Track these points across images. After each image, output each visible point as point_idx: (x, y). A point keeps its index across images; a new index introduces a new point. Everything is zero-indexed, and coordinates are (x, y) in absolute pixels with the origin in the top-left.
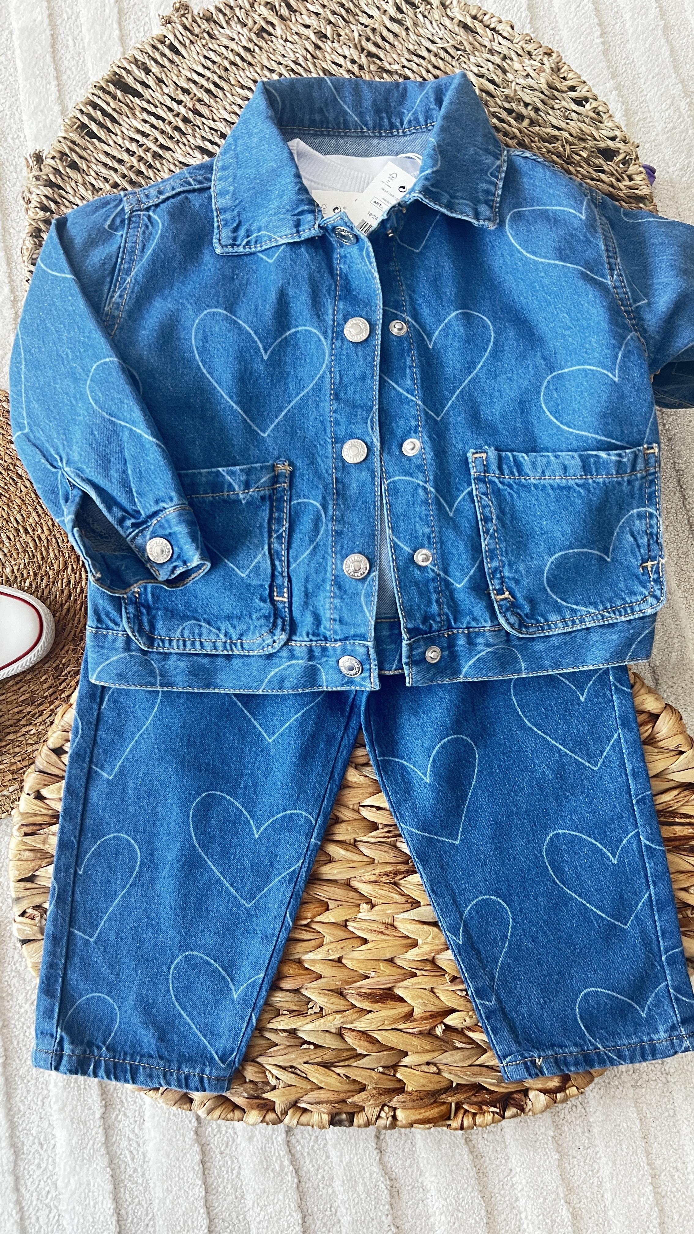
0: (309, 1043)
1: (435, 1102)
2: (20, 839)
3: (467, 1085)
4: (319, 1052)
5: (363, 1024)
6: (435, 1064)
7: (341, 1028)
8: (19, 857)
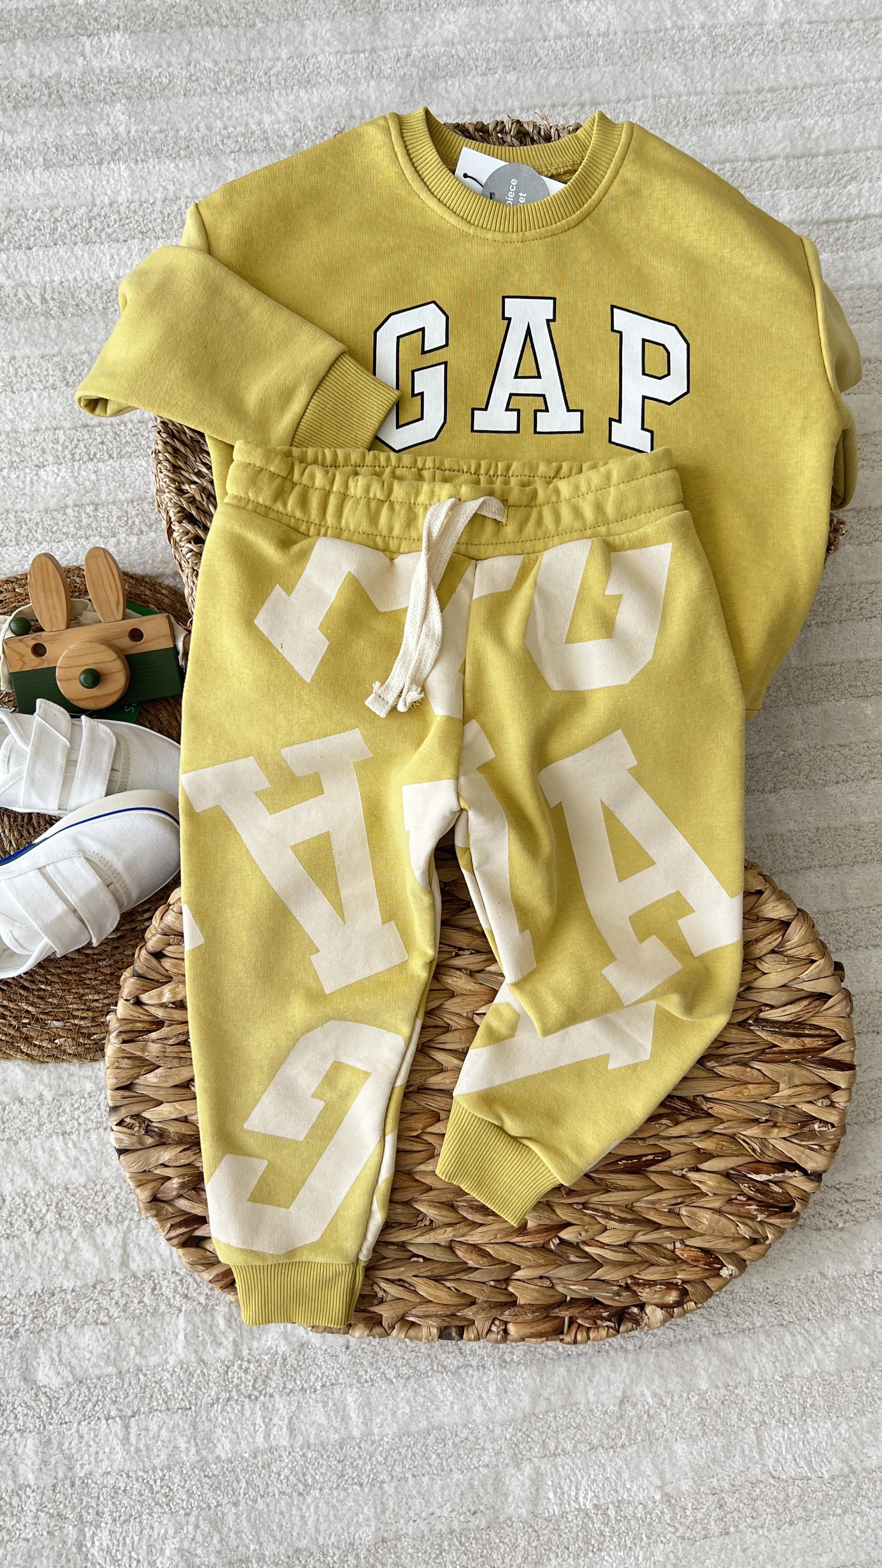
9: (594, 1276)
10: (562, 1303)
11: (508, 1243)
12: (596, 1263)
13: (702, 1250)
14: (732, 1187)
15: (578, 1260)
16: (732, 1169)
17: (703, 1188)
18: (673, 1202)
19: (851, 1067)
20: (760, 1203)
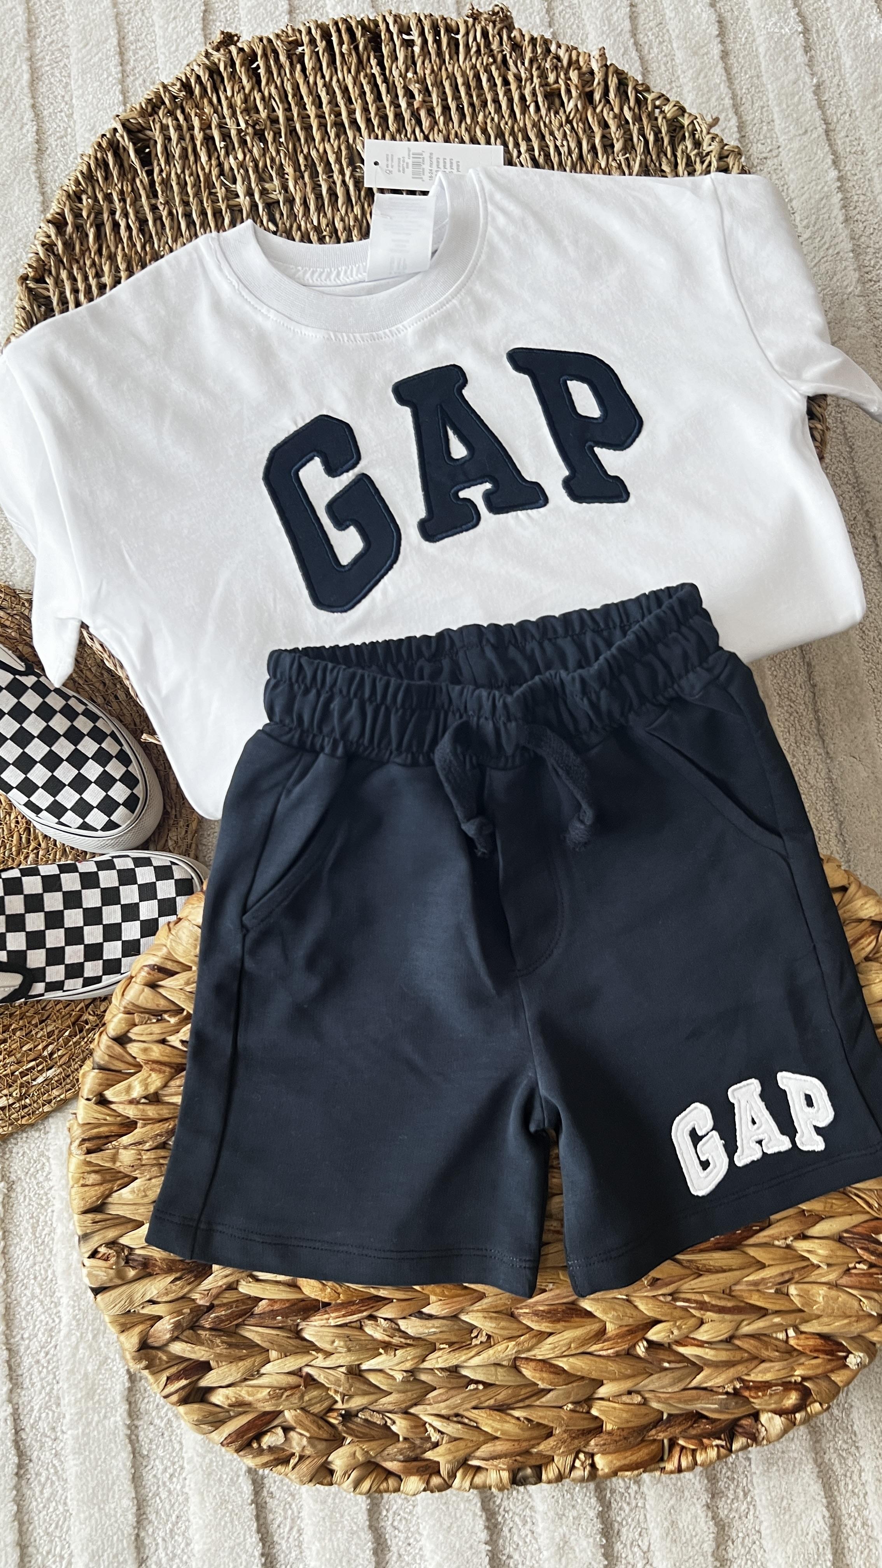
0: (477, 1382)
1: (643, 1441)
2: (83, 1157)
3: (681, 1415)
4: (491, 1391)
5: (544, 1351)
7: (516, 1359)
8: (82, 1182)
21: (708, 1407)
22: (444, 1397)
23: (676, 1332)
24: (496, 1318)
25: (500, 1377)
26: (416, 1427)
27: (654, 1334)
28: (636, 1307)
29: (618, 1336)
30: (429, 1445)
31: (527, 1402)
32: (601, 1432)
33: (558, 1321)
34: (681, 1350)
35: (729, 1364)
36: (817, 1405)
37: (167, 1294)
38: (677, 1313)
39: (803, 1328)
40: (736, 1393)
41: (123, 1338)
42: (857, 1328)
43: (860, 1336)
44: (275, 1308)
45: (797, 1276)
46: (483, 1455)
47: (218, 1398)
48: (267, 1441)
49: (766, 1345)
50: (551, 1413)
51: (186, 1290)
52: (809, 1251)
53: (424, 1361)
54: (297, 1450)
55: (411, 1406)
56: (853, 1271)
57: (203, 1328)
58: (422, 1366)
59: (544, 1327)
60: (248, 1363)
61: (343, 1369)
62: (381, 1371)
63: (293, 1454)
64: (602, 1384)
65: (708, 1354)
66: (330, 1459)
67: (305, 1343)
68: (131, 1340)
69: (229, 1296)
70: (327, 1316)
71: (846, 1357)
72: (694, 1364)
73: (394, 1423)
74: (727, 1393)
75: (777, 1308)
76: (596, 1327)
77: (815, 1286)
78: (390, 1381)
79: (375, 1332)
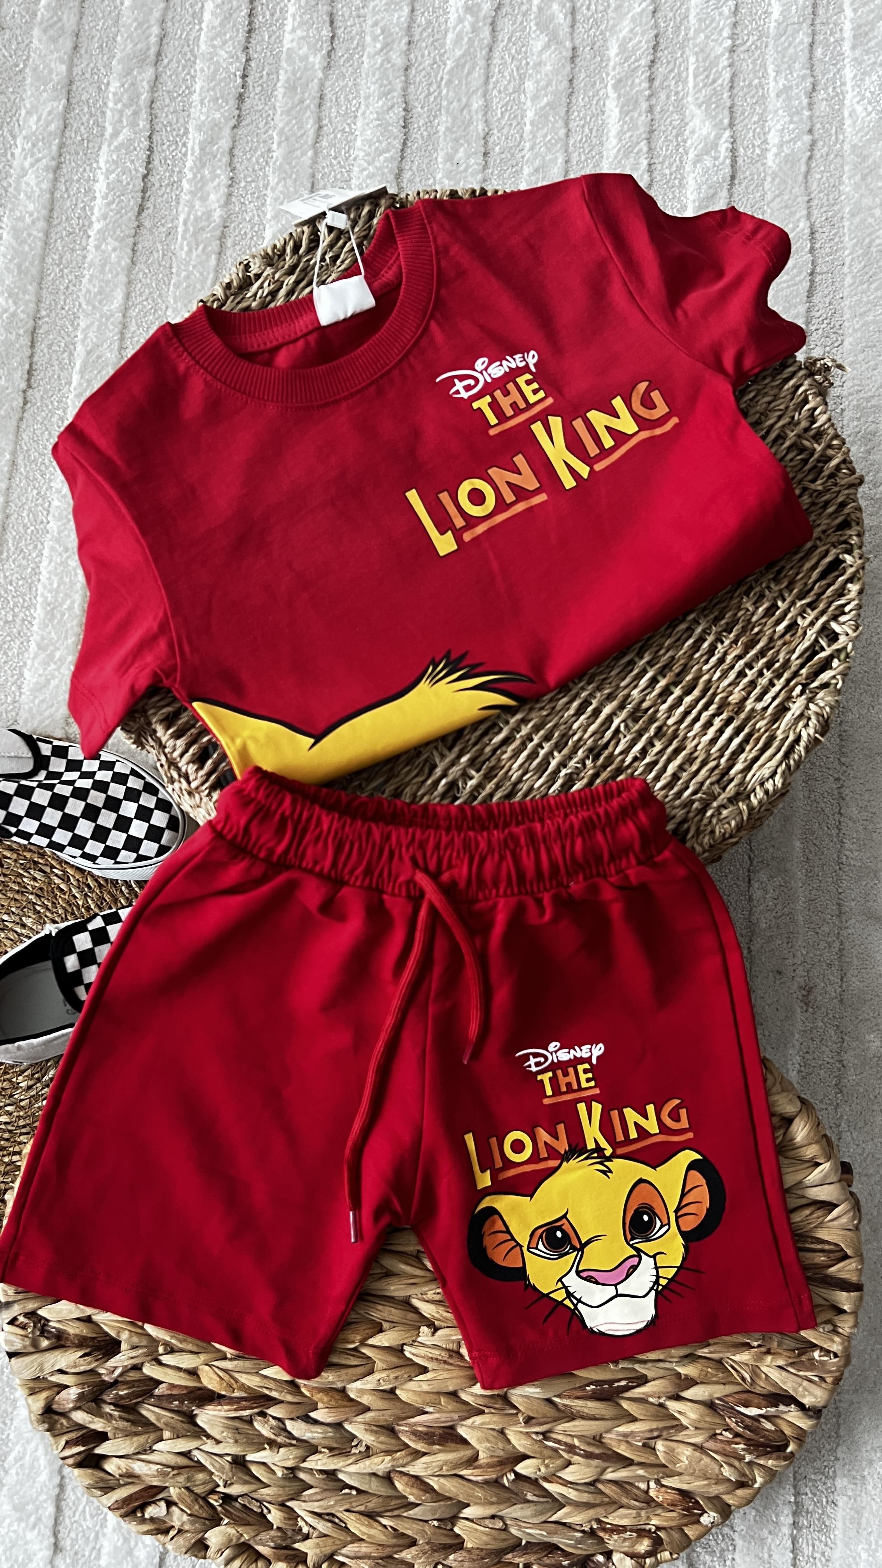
0: (351, 1487)
1: (499, 1562)
3: (538, 1544)
4: (363, 1498)
5: (417, 1468)
6: (501, 1518)
7: (390, 1472)
9: (553, 1519)
10: (516, 1546)
11: (456, 1475)
12: (558, 1503)
13: (681, 1492)
14: (717, 1421)
15: (535, 1499)
16: (719, 1399)
17: (685, 1422)
18: (648, 1435)
19: (857, 1287)
20: (748, 1442)
21: (563, 1541)
22: (319, 1497)
23: (543, 1469)
24: (376, 1432)
25: (374, 1487)
26: (289, 1519)
27: (523, 1468)
28: (509, 1441)
29: (489, 1465)
30: (299, 1537)
31: (396, 1513)
32: (462, 1548)
33: (434, 1444)
34: (546, 1485)
35: (588, 1506)
36: (666, 1555)
37: (75, 1367)
38: (547, 1452)
39: (664, 1482)
40: (592, 1533)
41: (30, 1400)
42: (715, 1490)
43: (717, 1497)
44: (174, 1392)
45: (664, 1433)
46: (348, 1553)
47: (110, 1466)
48: (151, 1511)
49: (627, 1493)
50: (417, 1526)
51: (93, 1366)
52: (680, 1412)
53: (304, 1461)
54: (177, 1524)
55: (288, 1500)
56: (720, 1437)
57: (105, 1402)
58: (302, 1465)
59: (420, 1446)
60: (142, 1439)
61: (229, 1458)
62: (264, 1464)
63: (173, 1527)
64: (468, 1505)
65: (572, 1494)
66: (206, 1536)
67: (197, 1429)
68: (38, 1403)
69: (133, 1376)
70: (219, 1407)
71: (701, 1515)
72: (555, 1500)
73: (270, 1512)
74: (583, 1532)
75: (643, 1460)
76: (469, 1453)
77: (681, 1446)
78: (271, 1476)
79: (263, 1428)
